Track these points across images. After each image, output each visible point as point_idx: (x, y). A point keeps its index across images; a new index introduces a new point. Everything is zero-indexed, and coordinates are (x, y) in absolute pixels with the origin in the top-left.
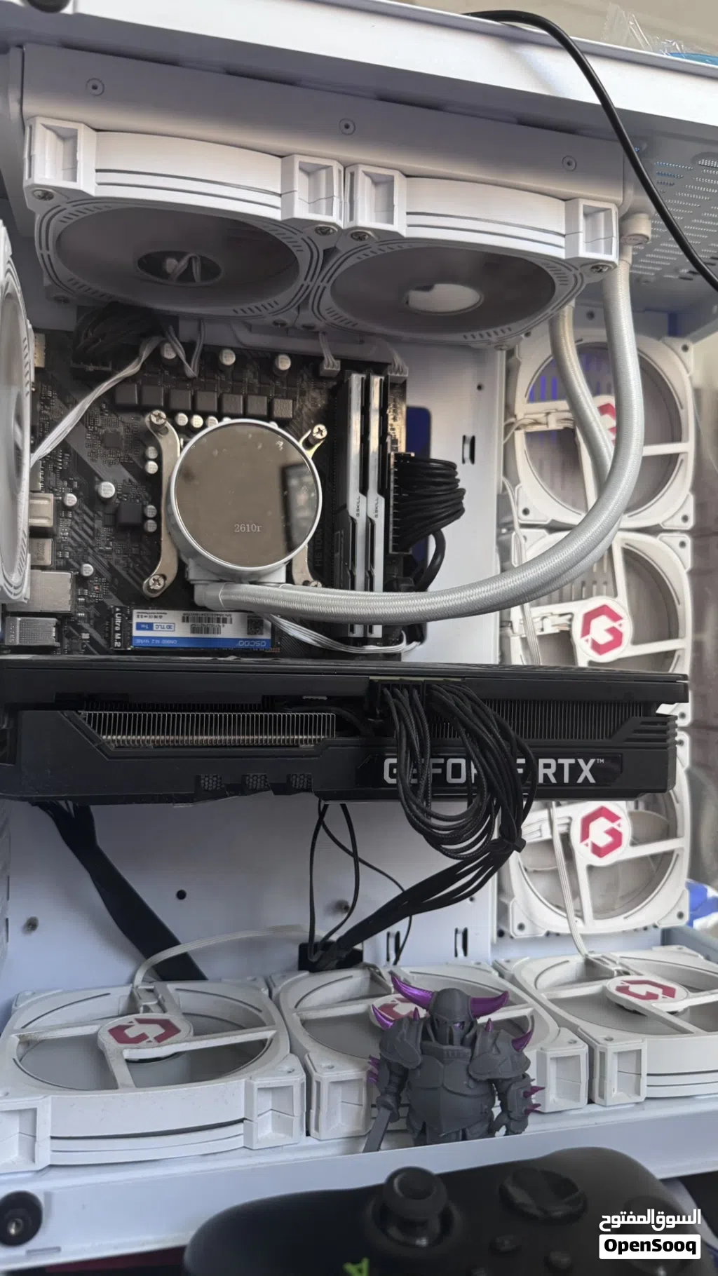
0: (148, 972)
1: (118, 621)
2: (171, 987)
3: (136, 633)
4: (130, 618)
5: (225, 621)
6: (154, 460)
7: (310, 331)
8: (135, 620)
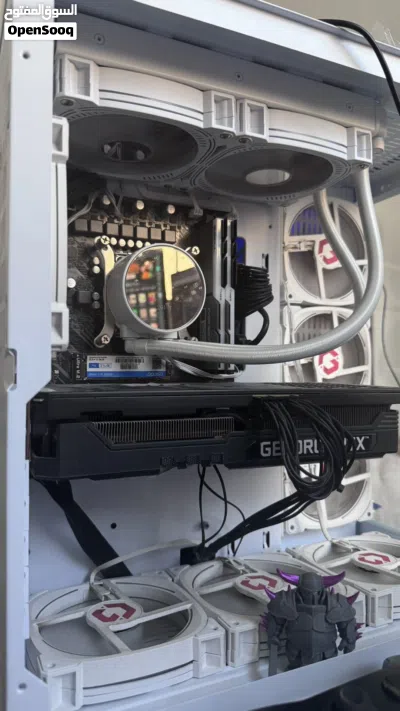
0: (97, 574)
1: (78, 362)
2: (113, 581)
3: (89, 370)
4: (85, 360)
5: (140, 361)
6: (98, 265)
7: (184, 192)
8: (88, 362)
